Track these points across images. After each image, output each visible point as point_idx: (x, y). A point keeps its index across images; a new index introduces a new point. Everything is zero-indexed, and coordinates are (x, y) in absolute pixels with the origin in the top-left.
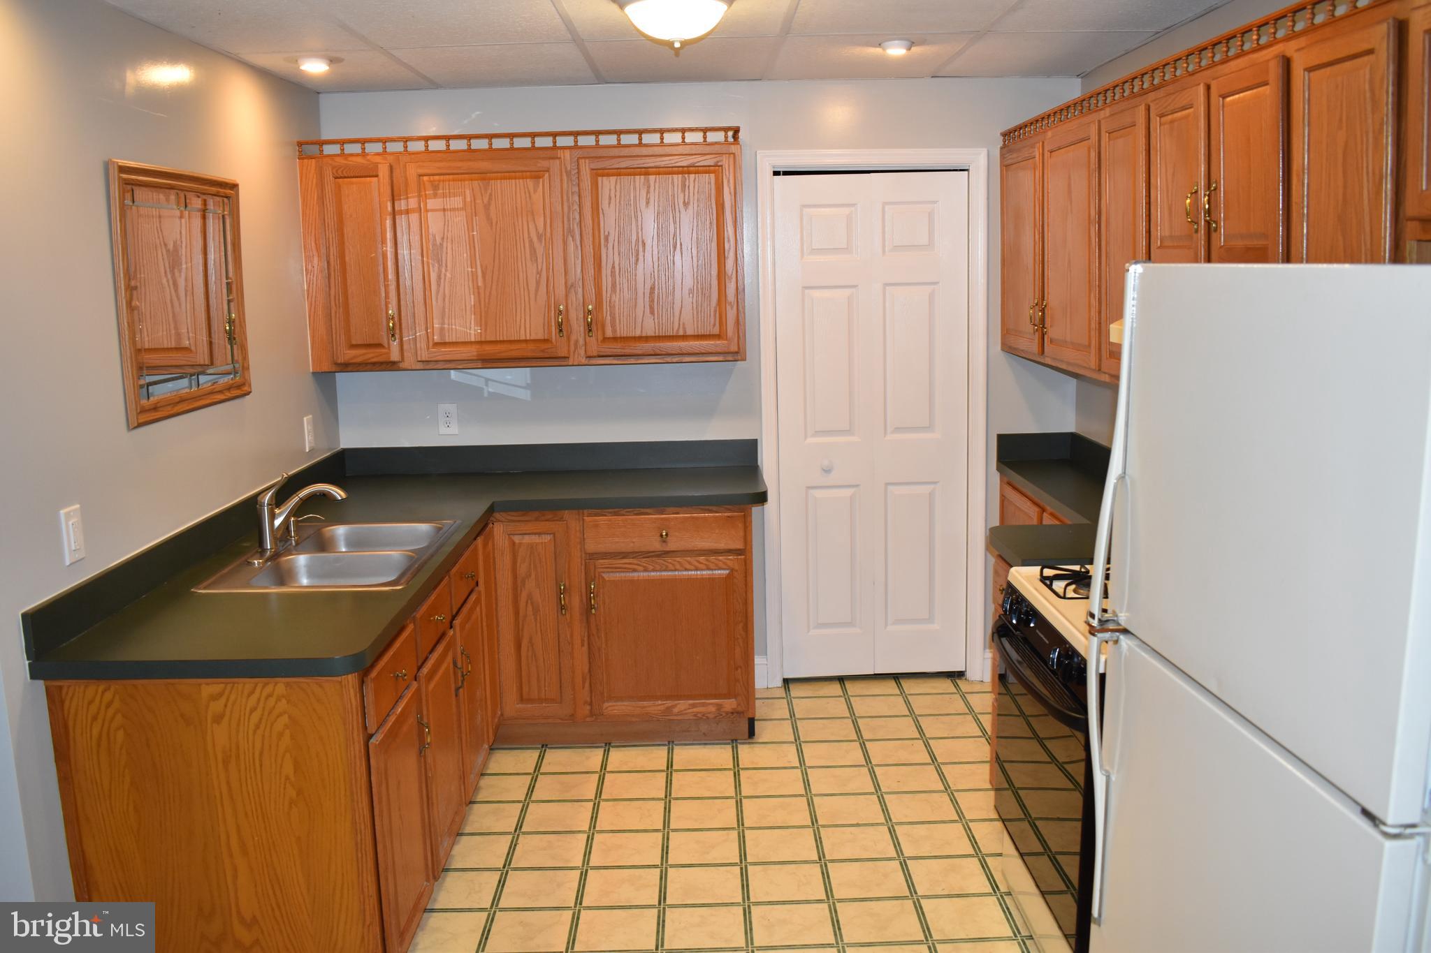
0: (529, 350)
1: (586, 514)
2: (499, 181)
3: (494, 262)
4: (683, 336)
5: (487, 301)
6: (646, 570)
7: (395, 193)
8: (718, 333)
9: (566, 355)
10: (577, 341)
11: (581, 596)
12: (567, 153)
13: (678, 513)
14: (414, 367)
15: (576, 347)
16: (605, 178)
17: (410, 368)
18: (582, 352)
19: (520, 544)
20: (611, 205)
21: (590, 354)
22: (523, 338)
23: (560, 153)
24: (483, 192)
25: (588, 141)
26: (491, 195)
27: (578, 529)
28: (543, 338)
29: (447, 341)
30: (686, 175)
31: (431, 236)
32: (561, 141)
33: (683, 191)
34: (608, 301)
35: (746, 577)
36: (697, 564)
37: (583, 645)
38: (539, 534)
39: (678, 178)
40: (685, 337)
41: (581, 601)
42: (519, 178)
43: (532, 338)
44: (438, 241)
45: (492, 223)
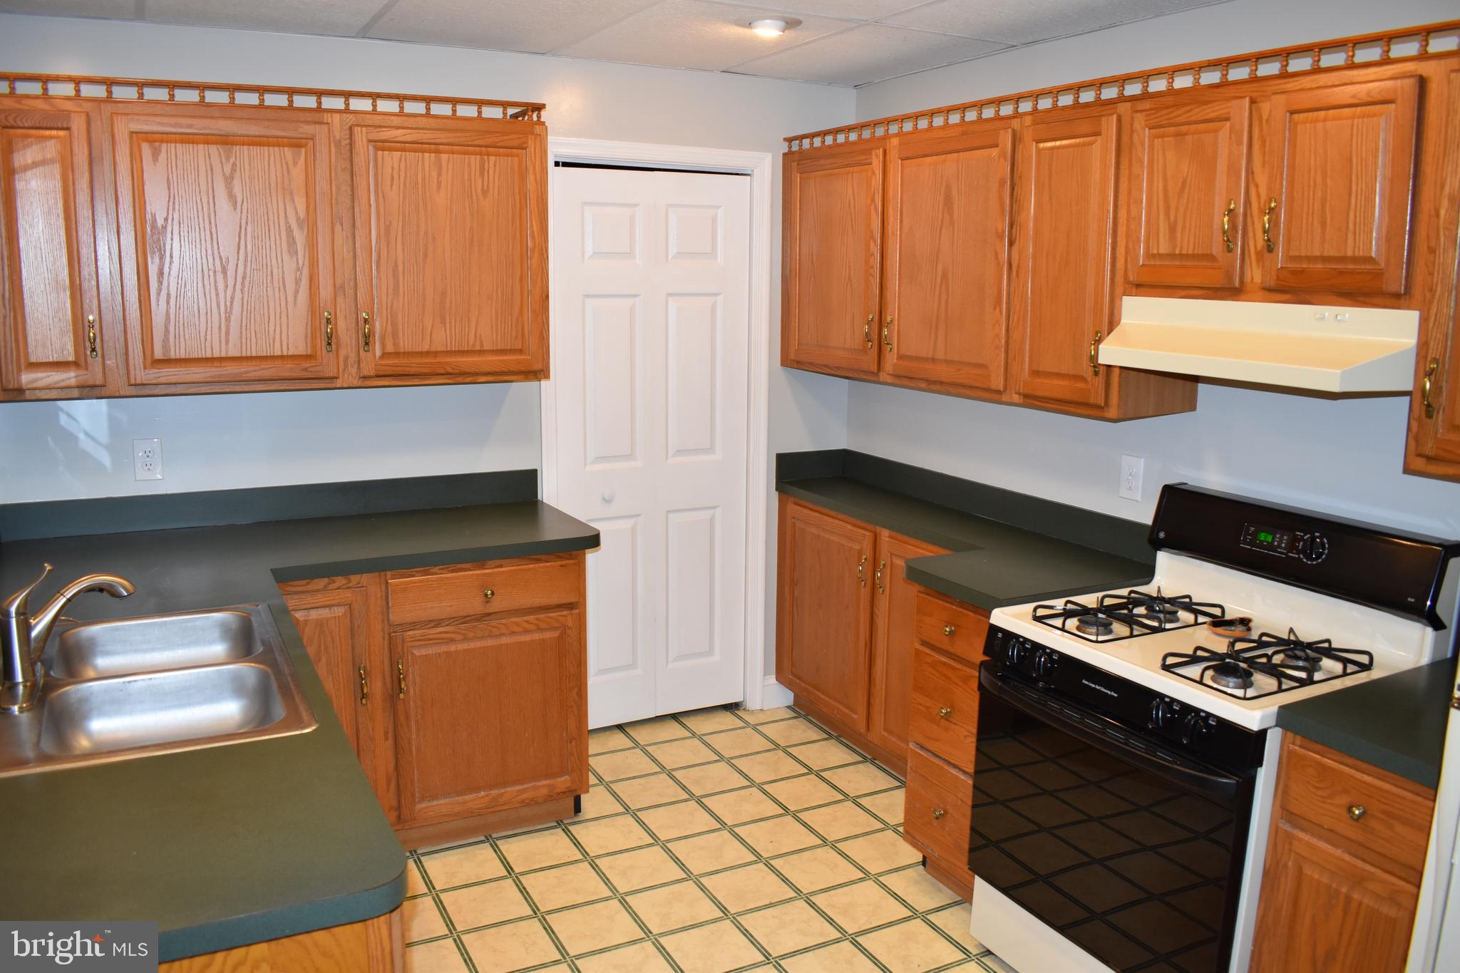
0: (287, 369)
1: (388, 577)
2: (246, 147)
3: (238, 253)
4: (480, 351)
5: (228, 304)
6: (466, 639)
7: (95, 154)
8: (520, 347)
9: (335, 375)
10: (346, 358)
11: (384, 679)
12: (337, 116)
13: (501, 566)
14: (123, 393)
15: (346, 365)
16: (386, 153)
17: (117, 394)
18: (354, 370)
19: (306, 621)
20: (394, 187)
21: (365, 372)
22: (278, 353)
23: (327, 117)
24: (224, 162)
25: (364, 105)
26: (234, 165)
27: (379, 595)
28: (305, 353)
29: (173, 356)
30: (486, 157)
31: (149, 217)
32: (328, 103)
33: (482, 175)
34: (389, 306)
35: (580, 634)
36: (526, 625)
37: (387, 739)
38: (329, 606)
39: (476, 159)
40: (481, 352)
41: (384, 684)
42: (274, 146)
43: (290, 353)
44: (160, 222)
45: (236, 203)
